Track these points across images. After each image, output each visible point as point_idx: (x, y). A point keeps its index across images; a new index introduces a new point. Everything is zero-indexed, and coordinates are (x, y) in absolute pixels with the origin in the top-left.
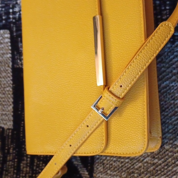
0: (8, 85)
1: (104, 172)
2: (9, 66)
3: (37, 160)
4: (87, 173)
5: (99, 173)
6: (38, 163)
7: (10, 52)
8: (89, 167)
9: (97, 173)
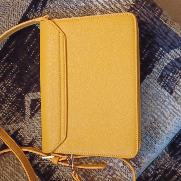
0: (13, 22)
1: (39, 120)
2: (22, 11)
3: (3, 84)
4: (29, 114)
5: (36, 119)
6: (3, 87)
7: (30, 2)
8: (33, 112)
9: (35, 118)
